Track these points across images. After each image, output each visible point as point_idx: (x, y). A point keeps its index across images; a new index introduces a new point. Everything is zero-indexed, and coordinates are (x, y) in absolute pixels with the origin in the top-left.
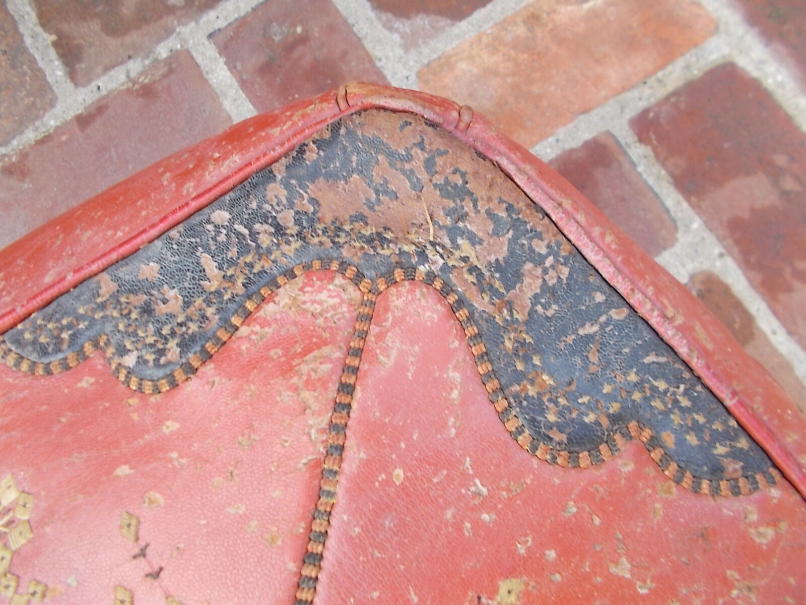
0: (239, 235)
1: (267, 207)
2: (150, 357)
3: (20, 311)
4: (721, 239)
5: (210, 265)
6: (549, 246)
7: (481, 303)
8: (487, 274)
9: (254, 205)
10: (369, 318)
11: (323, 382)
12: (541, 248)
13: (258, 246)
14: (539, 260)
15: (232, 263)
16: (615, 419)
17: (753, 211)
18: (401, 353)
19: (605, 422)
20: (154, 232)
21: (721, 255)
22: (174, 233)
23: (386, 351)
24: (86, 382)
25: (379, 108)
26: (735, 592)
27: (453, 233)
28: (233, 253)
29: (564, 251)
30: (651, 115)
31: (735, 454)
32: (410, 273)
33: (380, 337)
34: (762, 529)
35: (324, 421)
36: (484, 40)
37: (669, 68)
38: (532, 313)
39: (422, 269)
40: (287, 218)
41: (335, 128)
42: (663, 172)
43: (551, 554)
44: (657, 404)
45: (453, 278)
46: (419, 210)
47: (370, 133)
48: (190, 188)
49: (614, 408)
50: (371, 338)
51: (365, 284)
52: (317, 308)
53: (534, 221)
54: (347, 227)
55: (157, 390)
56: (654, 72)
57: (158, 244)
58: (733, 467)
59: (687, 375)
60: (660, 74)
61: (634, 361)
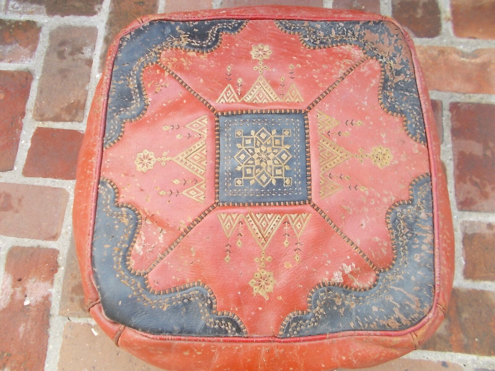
0: (344, 30)
1: (353, 29)
2: (312, 41)
3: (283, 17)
4: (454, 155)
5: (334, 32)
6: (410, 73)
7: (388, 73)
8: (393, 70)
9: (351, 26)
10: (363, 62)
11: (348, 65)
12: (408, 73)
13: (347, 35)
14: (406, 75)
15: (339, 34)
16: (401, 111)
17: (471, 154)
18: (366, 71)
19: (399, 109)
20: (323, 20)
21: (451, 159)
22: (328, 22)
23: (363, 68)
24: (293, 39)
25: (393, 23)
26: (402, 155)
27: (391, 58)
28: (340, 33)
29: (413, 76)
30: (459, 105)
31: (421, 134)
32: (377, 59)
33: (364, 65)
34: (416, 150)
35: (344, 72)
36: (421, 48)
37: (476, 95)
38: (397, 83)
39: (380, 60)
40: (357, 34)
41: (380, 21)
42: (450, 124)
43: (372, 123)
44: (411, 115)
45: (386, 65)
46: (387, 50)
47: (388, 26)
48: (336, 15)
49: (402, 109)
50: (361, 65)
51: (366, 55)
52: (353, 53)
53: (410, 66)
54: (369, 43)
55: (309, 48)
56: (470, 93)
57: (323, 22)
58: (418, 136)
59: (422, 116)
60: (471, 95)
61: (412, 105)
